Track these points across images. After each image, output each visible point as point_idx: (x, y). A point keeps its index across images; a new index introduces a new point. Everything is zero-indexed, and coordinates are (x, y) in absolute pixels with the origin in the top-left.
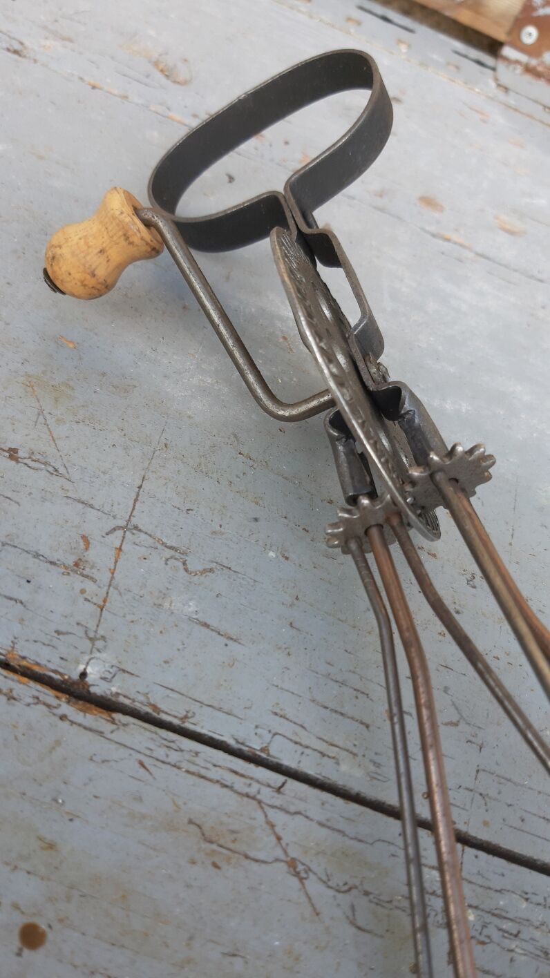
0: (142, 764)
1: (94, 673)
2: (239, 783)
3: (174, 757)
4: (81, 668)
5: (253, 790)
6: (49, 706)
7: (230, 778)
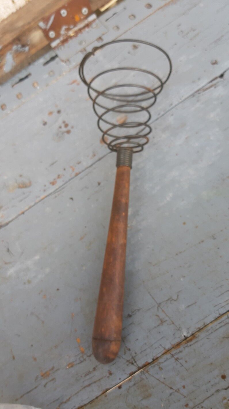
0: (208, 338)
1: (185, 334)
2: (222, 324)
3: (210, 332)
4: (183, 336)
5: (225, 322)
6: (186, 346)
7: (220, 325)
